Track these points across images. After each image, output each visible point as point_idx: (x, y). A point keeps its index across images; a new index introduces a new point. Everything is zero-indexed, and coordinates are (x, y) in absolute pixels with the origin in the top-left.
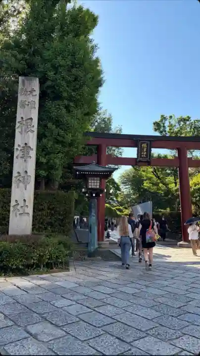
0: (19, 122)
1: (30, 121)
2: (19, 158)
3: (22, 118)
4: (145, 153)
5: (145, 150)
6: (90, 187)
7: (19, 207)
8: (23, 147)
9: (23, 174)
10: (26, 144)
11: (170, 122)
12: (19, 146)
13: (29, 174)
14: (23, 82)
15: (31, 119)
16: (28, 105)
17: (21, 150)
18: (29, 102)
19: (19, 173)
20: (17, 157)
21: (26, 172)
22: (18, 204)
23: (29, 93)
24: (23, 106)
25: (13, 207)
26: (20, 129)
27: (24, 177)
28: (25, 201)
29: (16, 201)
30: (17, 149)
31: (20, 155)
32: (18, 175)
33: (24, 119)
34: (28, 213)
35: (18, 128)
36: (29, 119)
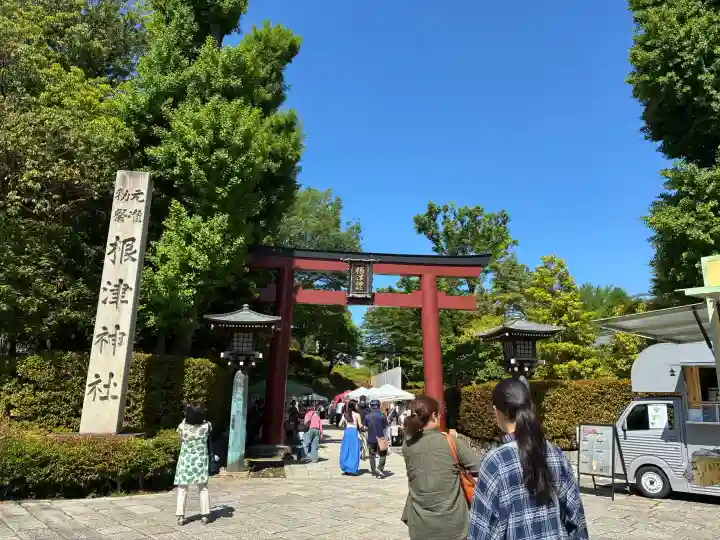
0: (111, 245)
1: (130, 242)
2: (107, 303)
3: (118, 238)
7: (100, 386)
8: (116, 286)
9: (111, 331)
10: (121, 281)
12: (109, 283)
13: (121, 330)
14: (124, 178)
15: (133, 240)
16: (129, 216)
17: (112, 290)
18: (131, 212)
19: (105, 328)
20: (104, 302)
21: (118, 327)
22: (100, 381)
23: (131, 197)
24: (120, 218)
25: (90, 385)
26: (112, 256)
27: (115, 335)
28: (112, 375)
29: (97, 376)
30: (105, 289)
31: (110, 299)
32: (102, 331)
33: (121, 239)
34: (115, 397)
35: (109, 254)
36: (129, 240)
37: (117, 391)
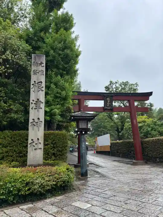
0: (32, 84)
1: (40, 83)
2: (33, 109)
3: (35, 82)
4: (109, 104)
5: (109, 102)
6: (80, 127)
7: (34, 144)
8: (36, 102)
9: (36, 120)
10: (38, 99)
11: (116, 85)
12: (33, 100)
13: (41, 120)
14: (35, 57)
15: (41, 82)
16: (39, 73)
17: (35, 104)
18: (39, 71)
19: (33, 119)
20: (32, 109)
21: (39, 119)
22: (34, 142)
23: (39, 65)
24: (35, 73)
25: (30, 144)
26: (33, 89)
27: (37, 122)
28: (38, 139)
29: (32, 140)
30: (32, 103)
31: (34, 107)
32: (33, 121)
33: (36, 82)
34: (41, 148)
35: (32, 88)
36: (40, 82)
37: (41, 146)
